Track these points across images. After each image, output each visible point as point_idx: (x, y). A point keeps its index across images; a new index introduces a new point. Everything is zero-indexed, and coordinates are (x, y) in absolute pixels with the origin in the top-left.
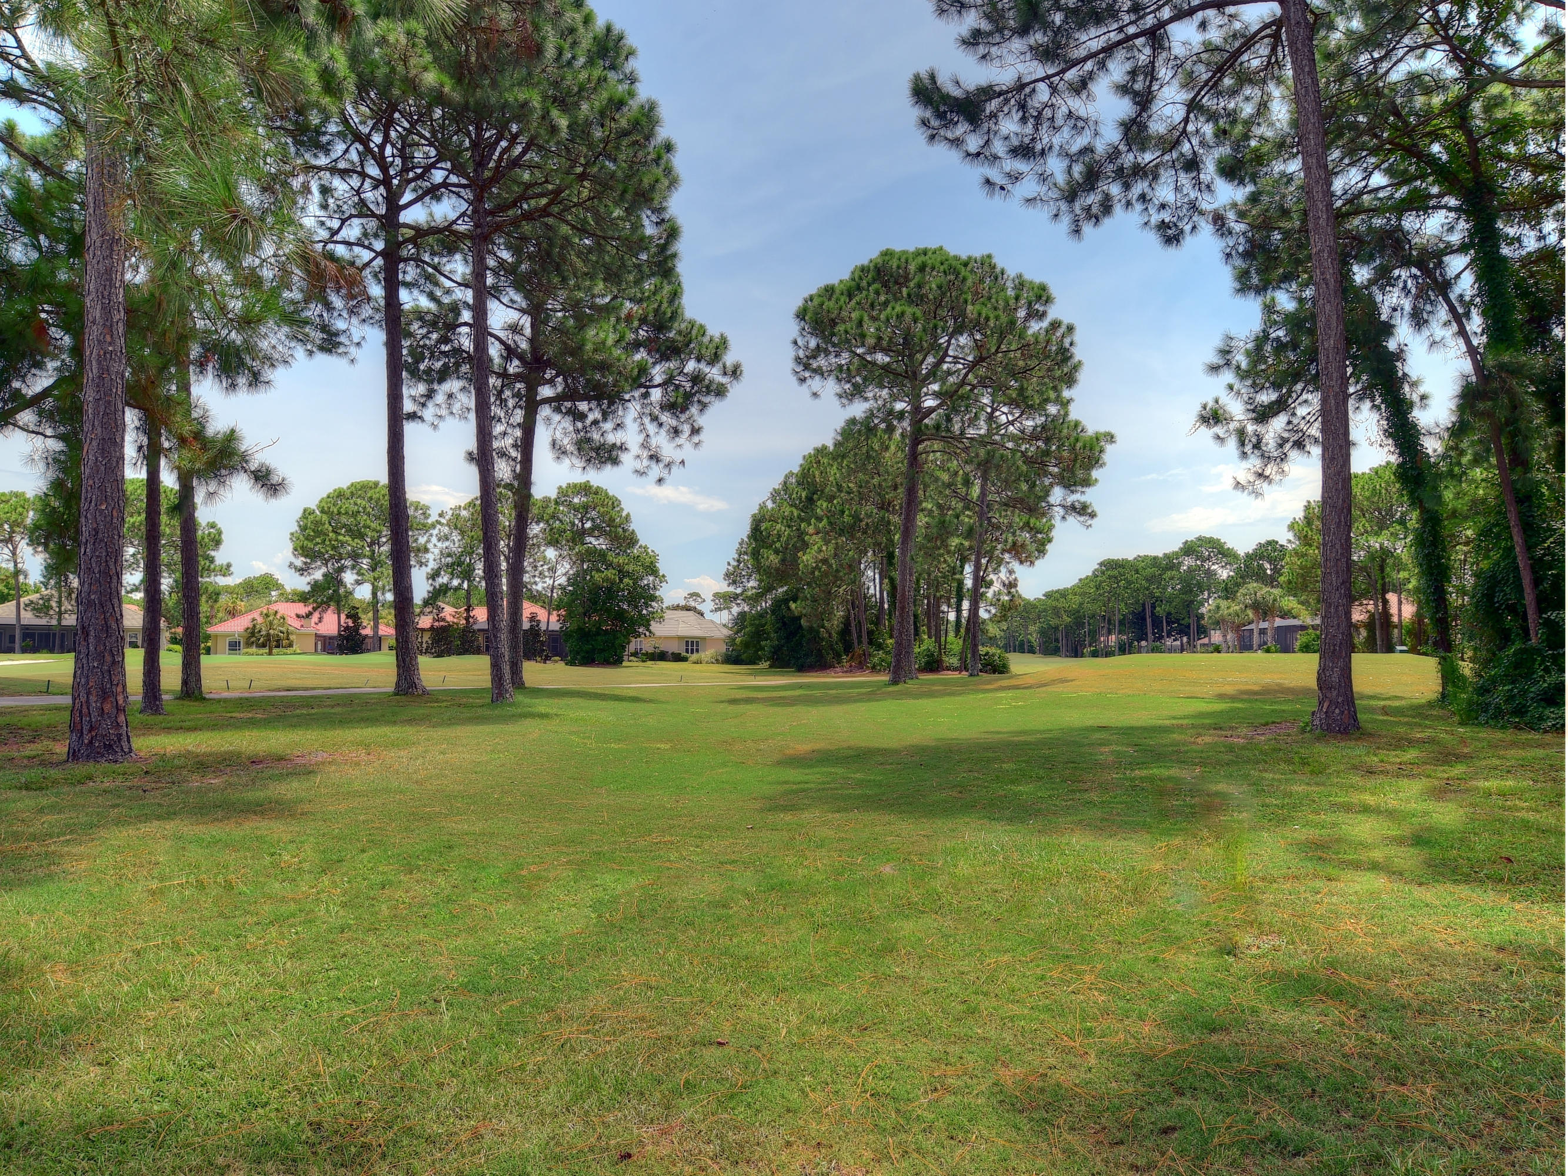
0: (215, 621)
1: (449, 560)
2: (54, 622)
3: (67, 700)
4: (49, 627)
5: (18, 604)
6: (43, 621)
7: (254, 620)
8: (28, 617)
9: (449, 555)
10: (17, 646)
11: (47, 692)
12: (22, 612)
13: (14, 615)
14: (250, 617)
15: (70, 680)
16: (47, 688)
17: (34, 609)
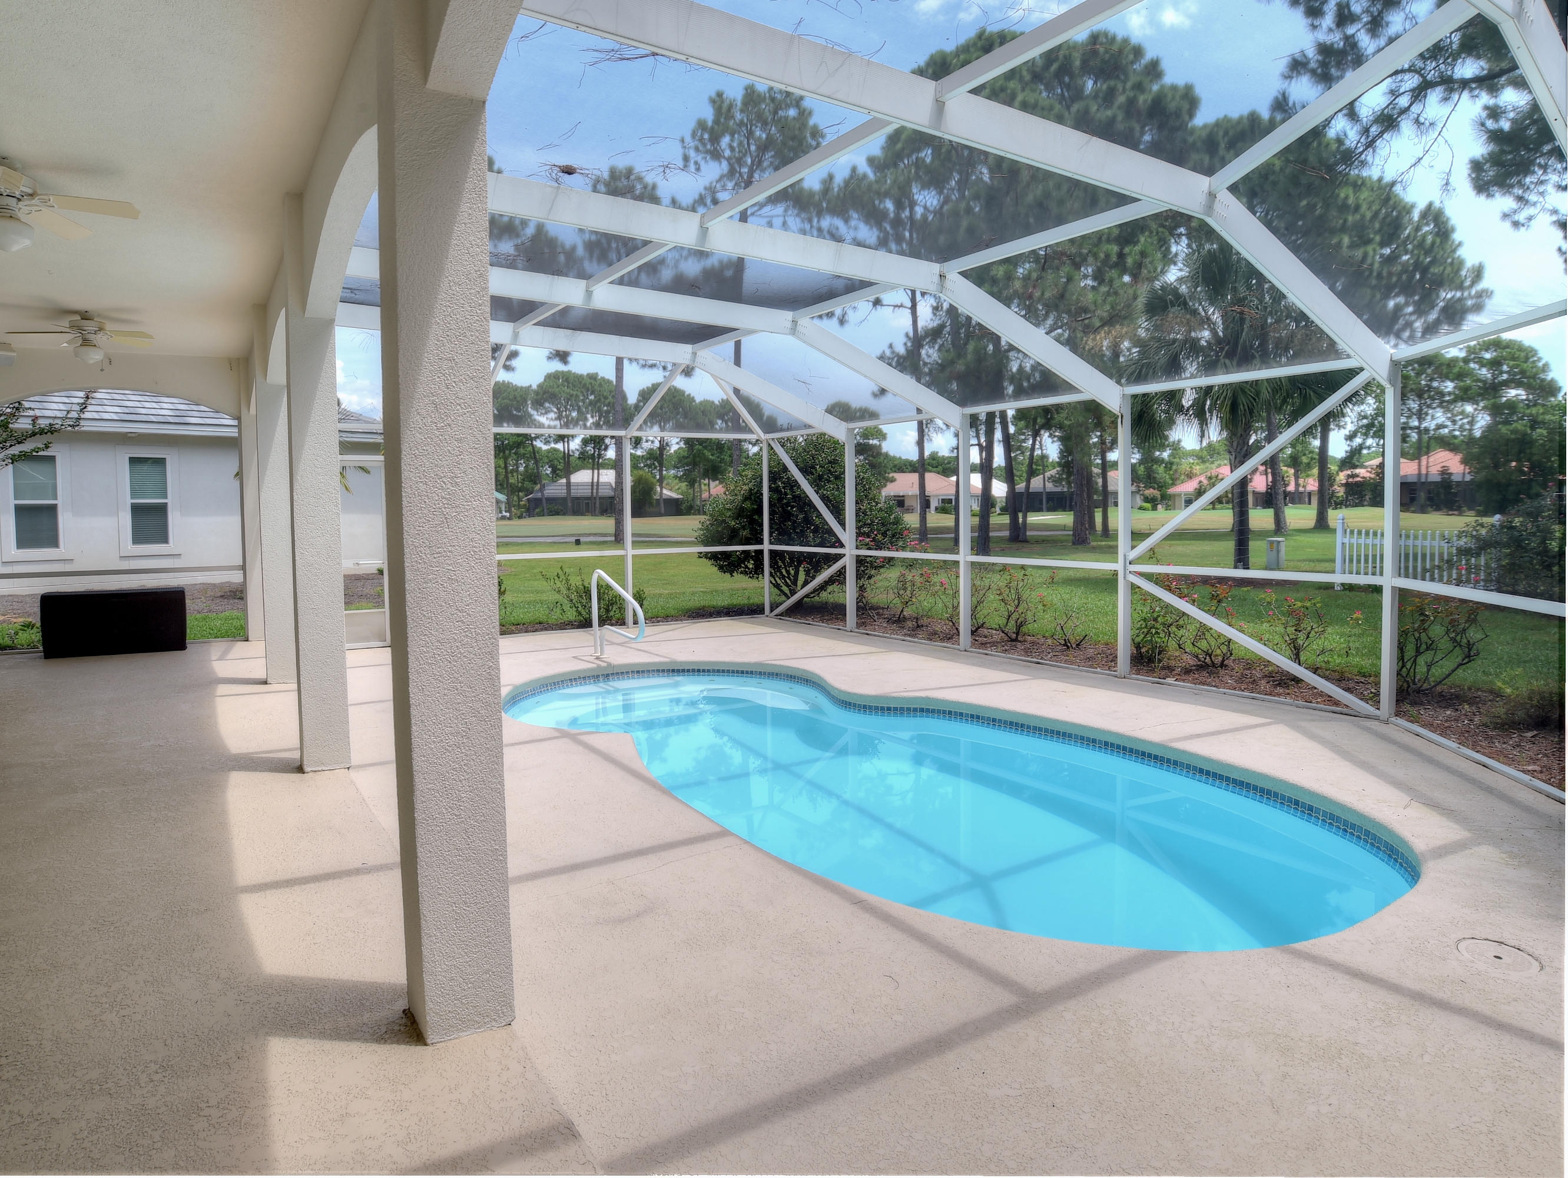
0: (1178, 482)
1: (1365, 421)
2: (1065, 490)
3: (1071, 533)
4: (1063, 493)
5: (1044, 478)
6: (1059, 489)
7: (1200, 482)
8: (1050, 486)
9: (1365, 417)
10: (1044, 506)
11: (1064, 530)
12: (1047, 483)
13: (1042, 486)
14: (1198, 481)
15: (1072, 525)
16: (1064, 528)
17: (1053, 481)
